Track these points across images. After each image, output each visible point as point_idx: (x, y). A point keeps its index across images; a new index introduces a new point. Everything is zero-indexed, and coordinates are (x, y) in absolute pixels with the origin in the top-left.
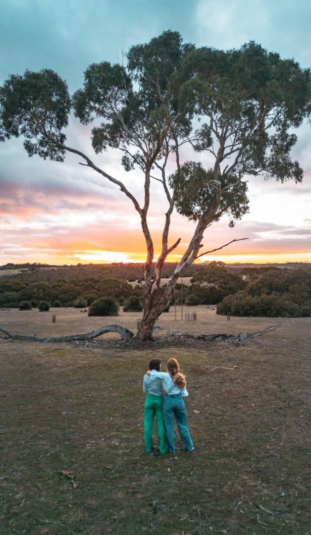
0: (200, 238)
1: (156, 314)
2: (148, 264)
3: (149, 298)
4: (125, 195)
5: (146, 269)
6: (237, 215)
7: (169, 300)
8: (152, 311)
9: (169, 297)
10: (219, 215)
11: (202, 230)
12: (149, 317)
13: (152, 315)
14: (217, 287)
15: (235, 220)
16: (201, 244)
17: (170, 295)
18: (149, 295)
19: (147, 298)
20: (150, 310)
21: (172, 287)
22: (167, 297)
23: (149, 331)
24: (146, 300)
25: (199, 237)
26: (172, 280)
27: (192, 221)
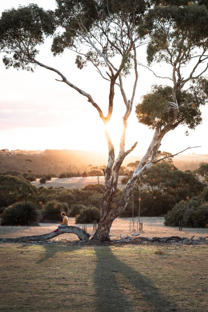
0: (159, 145)
1: (113, 215)
2: (109, 167)
3: (108, 200)
4: (92, 105)
5: (107, 172)
6: (192, 126)
7: (127, 201)
8: (110, 213)
9: (127, 199)
10: (176, 125)
11: (160, 138)
12: (107, 218)
13: (110, 216)
14: (162, 191)
15: (190, 130)
16: (159, 150)
17: (128, 197)
18: (108, 197)
19: (106, 200)
20: (108, 212)
21: (130, 189)
22: (125, 199)
23: (106, 232)
24: (105, 202)
25: (157, 144)
26: (131, 183)
27: (152, 129)
